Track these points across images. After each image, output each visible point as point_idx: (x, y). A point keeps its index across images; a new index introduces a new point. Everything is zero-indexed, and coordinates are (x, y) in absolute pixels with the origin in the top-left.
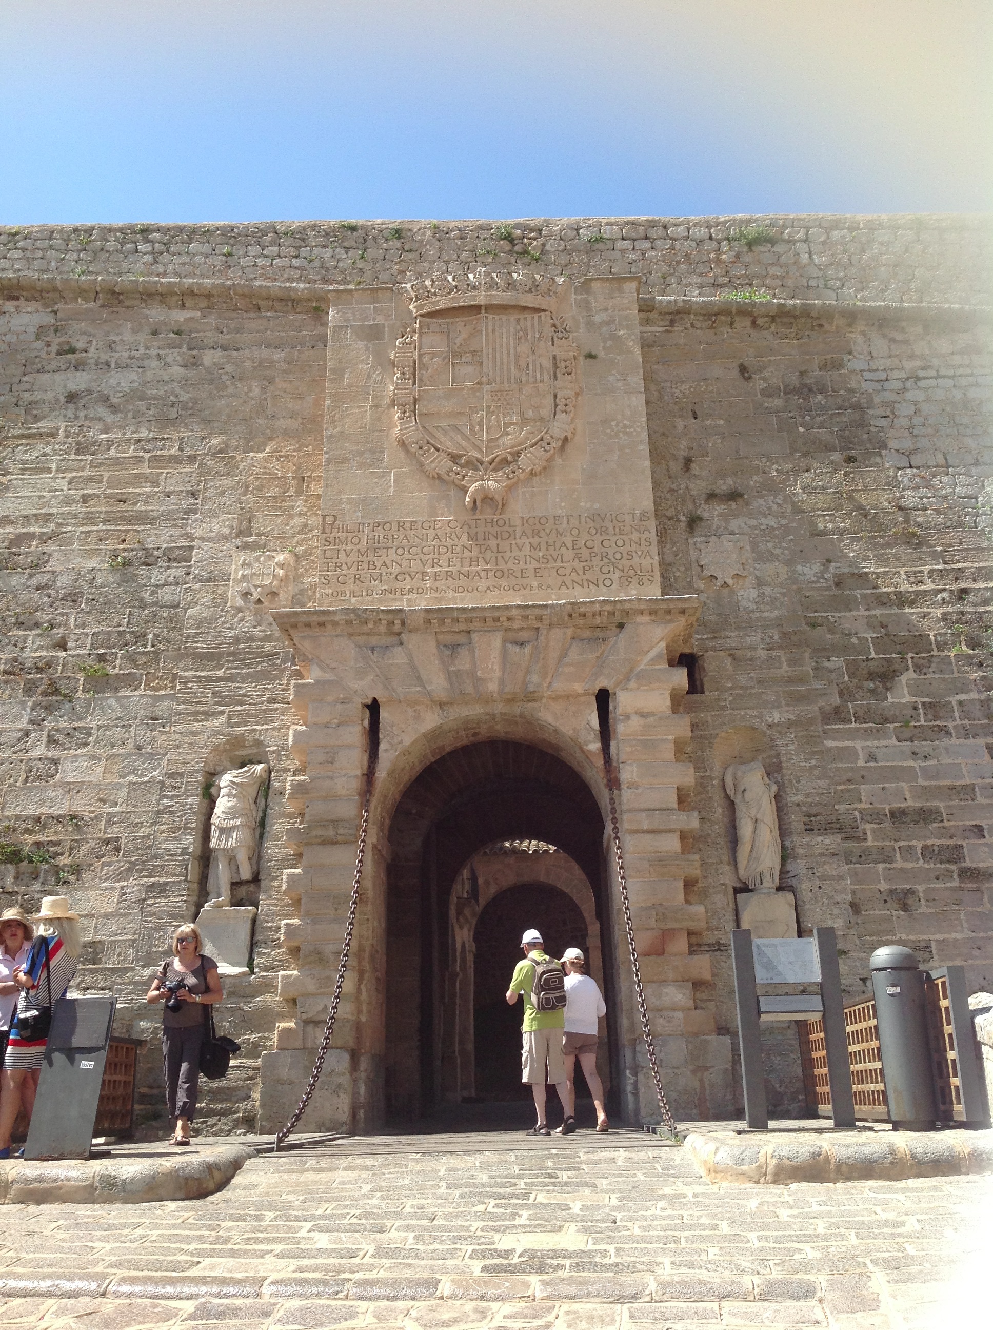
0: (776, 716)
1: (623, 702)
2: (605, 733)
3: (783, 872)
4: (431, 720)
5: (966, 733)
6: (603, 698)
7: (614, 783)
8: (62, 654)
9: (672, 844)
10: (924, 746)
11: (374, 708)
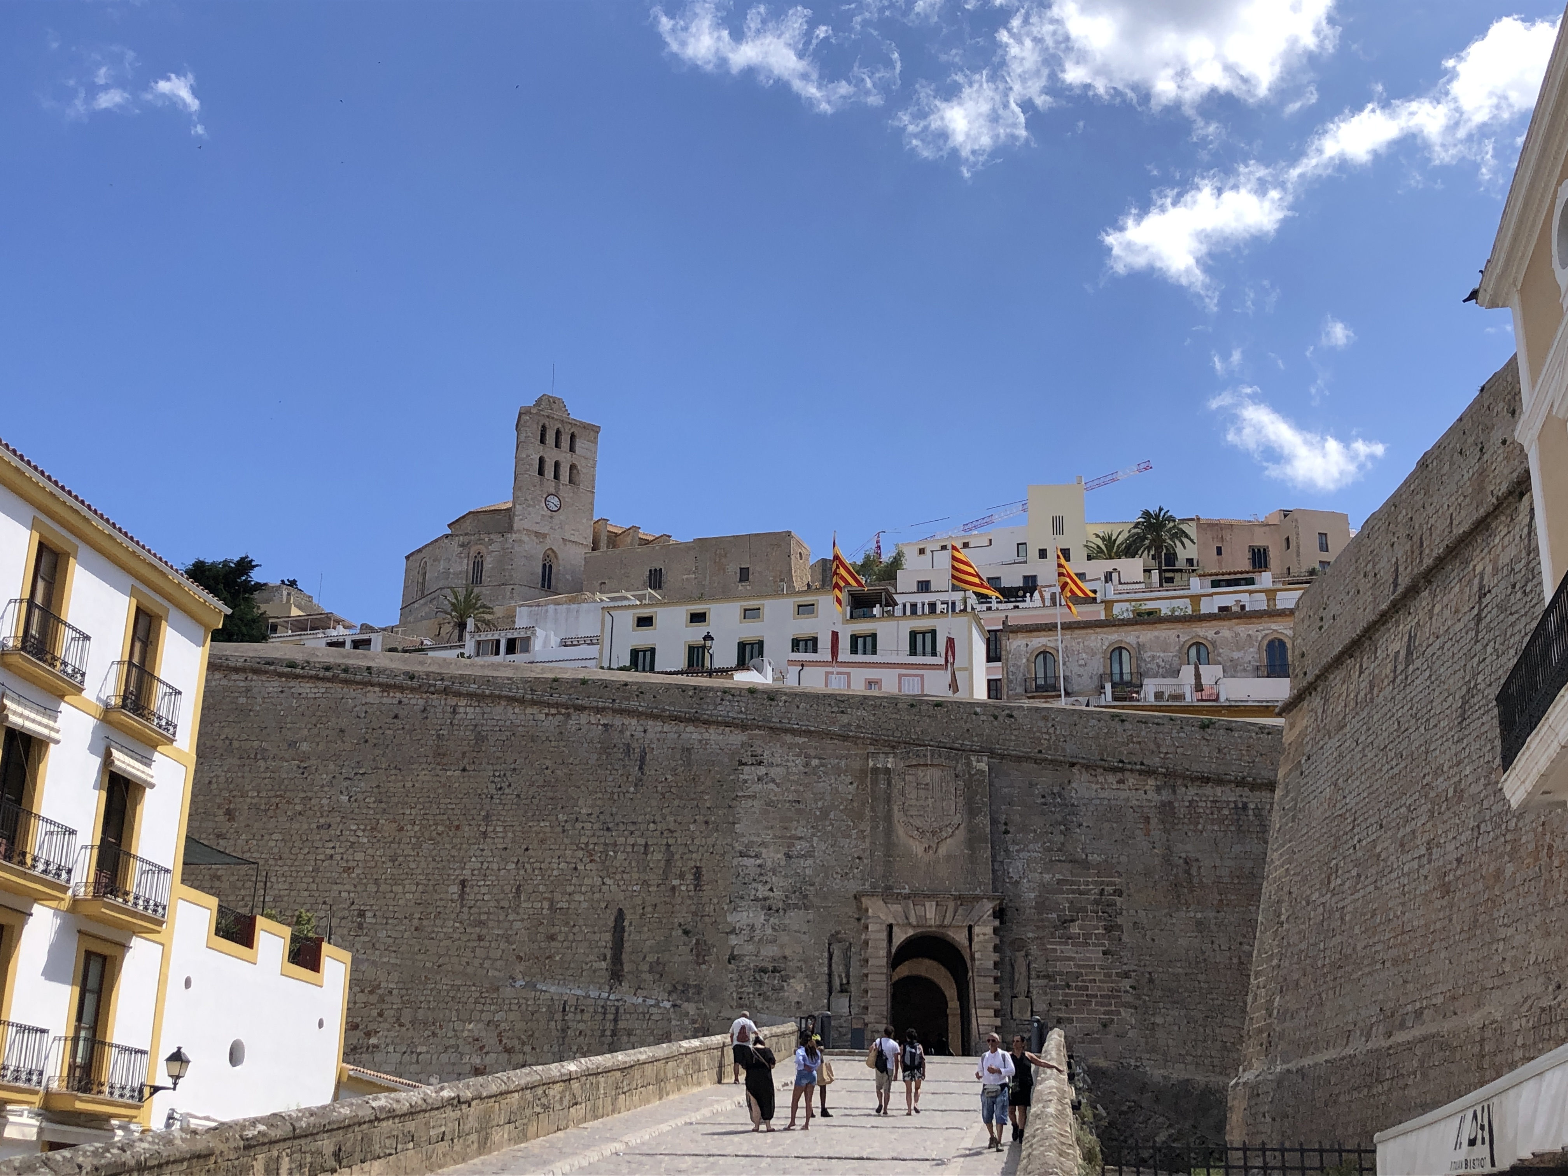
0: (1030, 935)
1: (977, 930)
2: (970, 940)
3: (1029, 992)
4: (911, 932)
5: (1095, 945)
6: (970, 928)
7: (973, 958)
8: (771, 894)
9: (991, 980)
10: (1080, 949)
11: (890, 927)
